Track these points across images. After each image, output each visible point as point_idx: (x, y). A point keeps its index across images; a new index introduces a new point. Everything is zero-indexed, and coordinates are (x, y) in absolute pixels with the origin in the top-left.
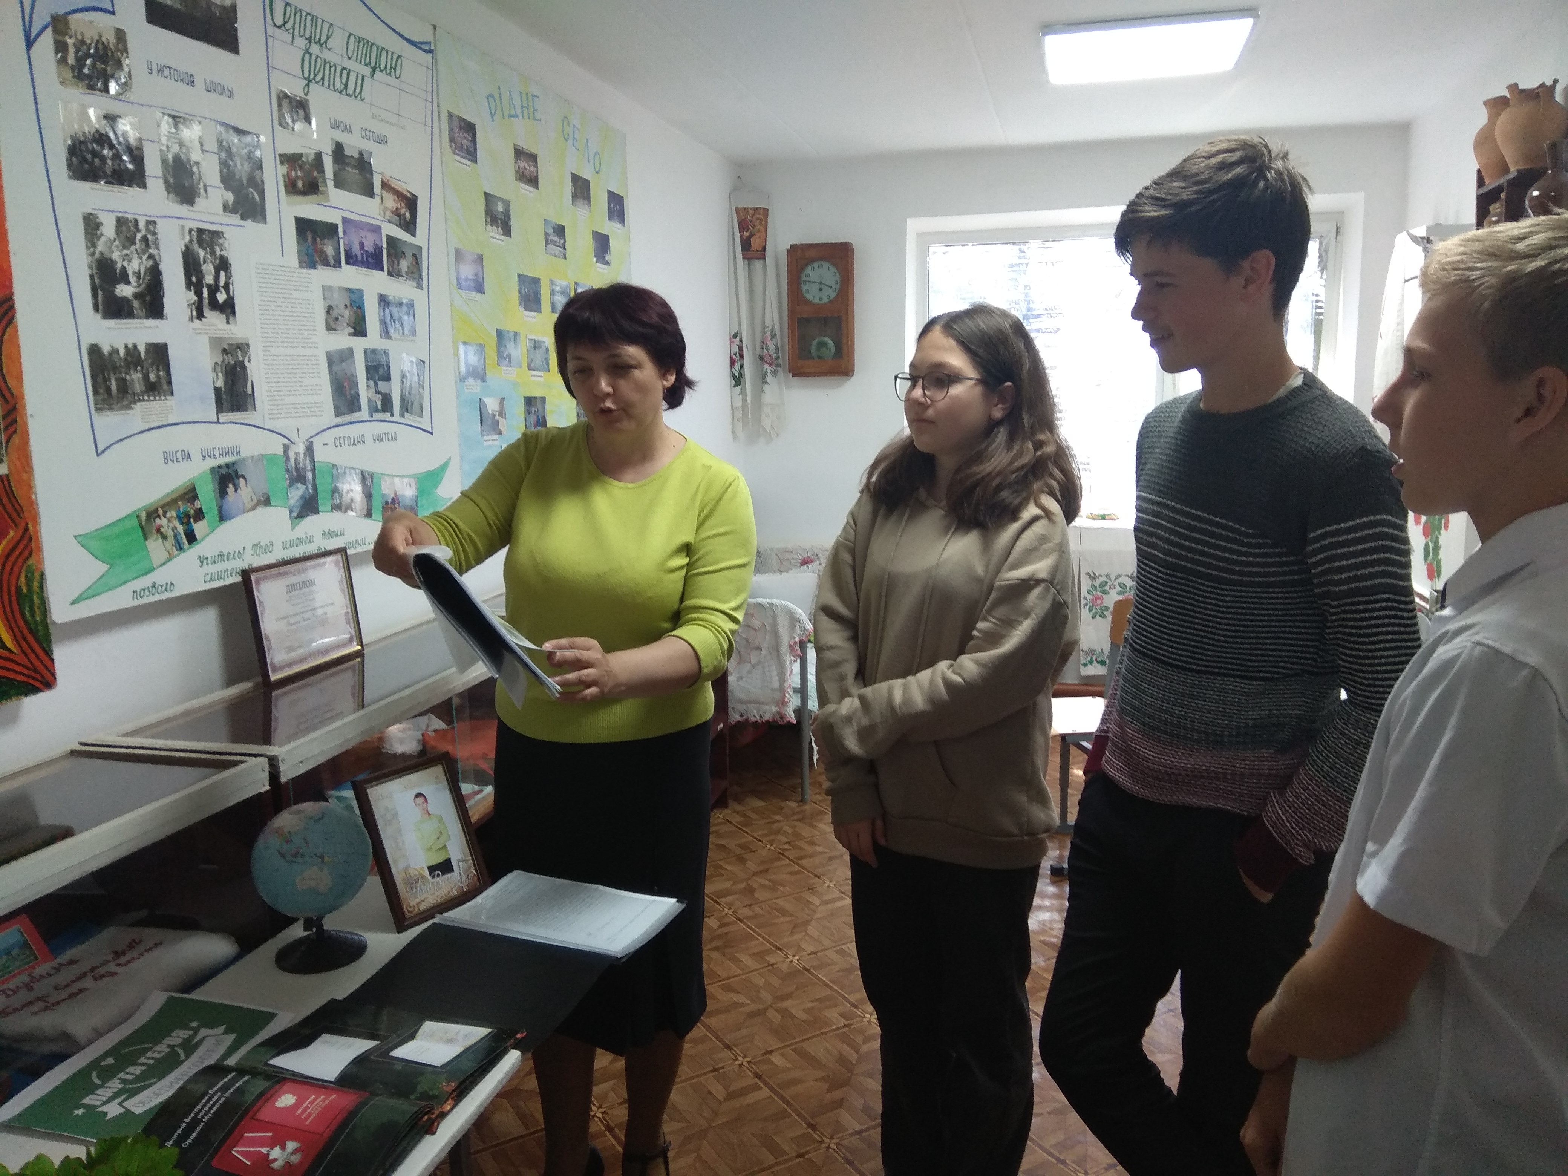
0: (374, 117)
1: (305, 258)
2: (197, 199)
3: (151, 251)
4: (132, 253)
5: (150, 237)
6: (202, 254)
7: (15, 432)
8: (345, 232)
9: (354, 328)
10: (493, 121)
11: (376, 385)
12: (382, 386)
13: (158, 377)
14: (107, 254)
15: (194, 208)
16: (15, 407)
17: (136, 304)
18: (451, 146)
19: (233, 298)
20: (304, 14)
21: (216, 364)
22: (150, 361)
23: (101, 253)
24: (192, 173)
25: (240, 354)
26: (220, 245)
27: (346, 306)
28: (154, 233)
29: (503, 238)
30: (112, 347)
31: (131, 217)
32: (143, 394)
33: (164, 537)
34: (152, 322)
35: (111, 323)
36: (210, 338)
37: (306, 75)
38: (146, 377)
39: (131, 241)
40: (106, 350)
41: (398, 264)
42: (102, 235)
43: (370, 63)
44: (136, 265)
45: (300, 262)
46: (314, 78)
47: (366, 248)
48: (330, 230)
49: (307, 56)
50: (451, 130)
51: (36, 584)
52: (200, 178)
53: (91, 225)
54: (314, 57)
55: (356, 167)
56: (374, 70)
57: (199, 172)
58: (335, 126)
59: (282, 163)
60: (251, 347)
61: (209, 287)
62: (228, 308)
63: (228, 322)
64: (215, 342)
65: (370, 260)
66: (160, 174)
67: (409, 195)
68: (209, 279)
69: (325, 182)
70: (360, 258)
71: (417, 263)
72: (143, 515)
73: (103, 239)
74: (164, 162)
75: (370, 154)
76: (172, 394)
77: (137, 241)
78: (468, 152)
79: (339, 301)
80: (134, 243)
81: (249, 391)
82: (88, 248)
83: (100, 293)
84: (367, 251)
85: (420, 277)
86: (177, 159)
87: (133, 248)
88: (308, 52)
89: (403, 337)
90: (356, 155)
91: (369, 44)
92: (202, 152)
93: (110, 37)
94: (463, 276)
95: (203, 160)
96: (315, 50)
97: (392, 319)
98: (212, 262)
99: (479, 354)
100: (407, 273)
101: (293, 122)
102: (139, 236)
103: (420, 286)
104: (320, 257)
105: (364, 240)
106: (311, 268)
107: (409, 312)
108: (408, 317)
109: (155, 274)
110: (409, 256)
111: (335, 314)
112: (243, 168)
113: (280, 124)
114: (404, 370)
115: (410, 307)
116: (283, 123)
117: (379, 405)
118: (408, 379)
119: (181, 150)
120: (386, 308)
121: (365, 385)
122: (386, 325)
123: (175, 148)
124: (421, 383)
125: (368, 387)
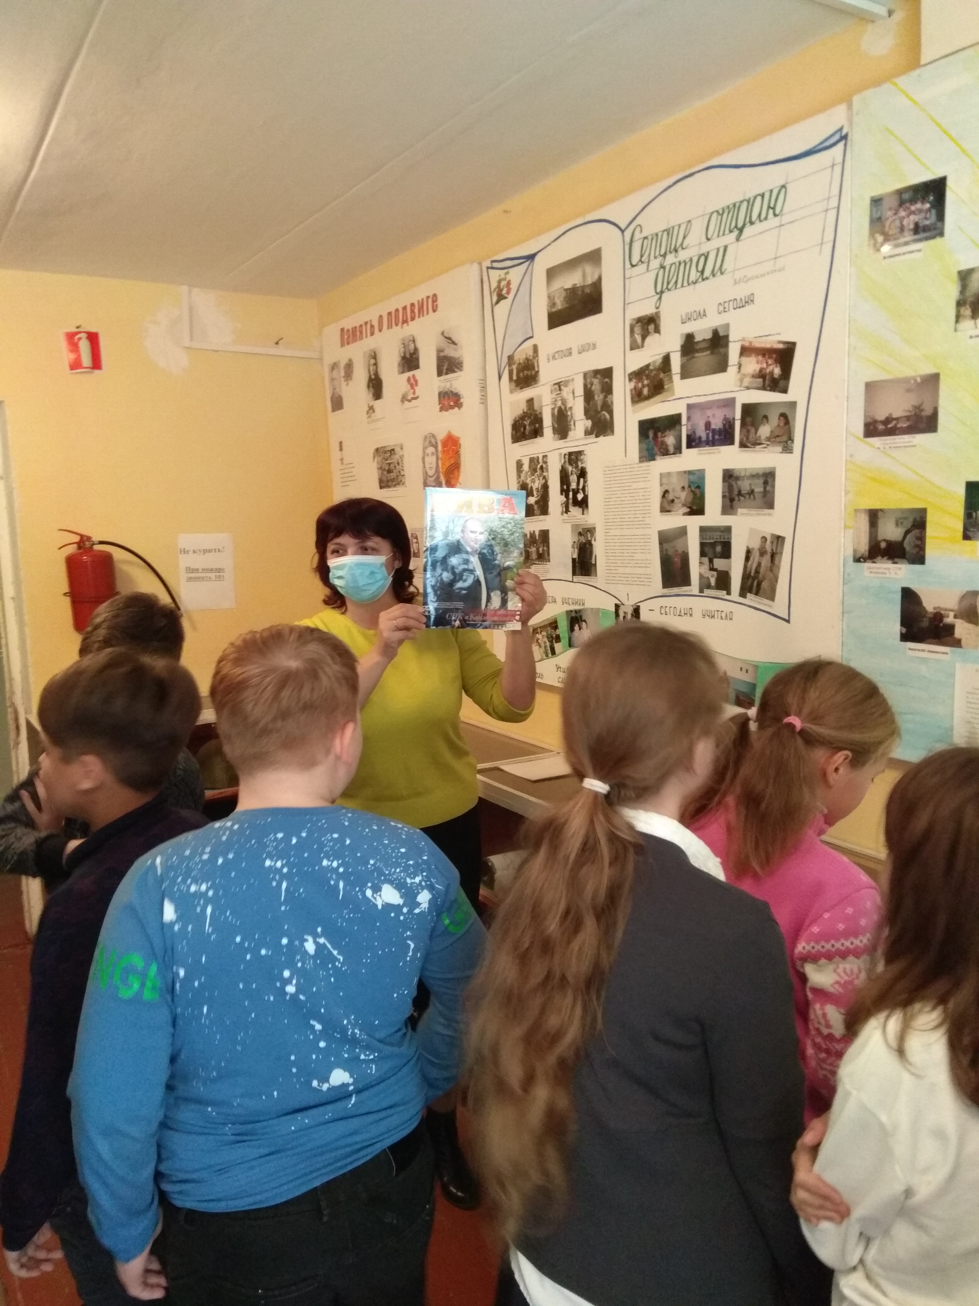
0: (736, 283)
1: (646, 453)
2: (570, 432)
3: (545, 474)
4: (536, 478)
5: (544, 466)
6: (570, 469)
8: (689, 418)
9: (690, 507)
11: (711, 561)
12: (719, 563)
13: (543, 550)
14: (525, 481)
15: (569, 438)
17: (536, 508)
19: (587, 496)
20: (660, 235)
21: (574, 542)
22: (540, 541)
24: (568, 416)
25: (589, 535)
26: (581, 460)
27: (683, 487)
31: (536, 456)
32: (536, 561)
33: (540, 646)
34: (542, 517)
36: (572, 526)
37: (658, 290)
38: (538, 551)
39: (536, 470)
41: (756, 430)
42: (523, 470)
43: (734, 227)
44: (537, 484)
45: (640, 458)
46: (665, 288)
47: (713, 427)
49: (663, 271)
50: (876, 221)
52: (572, 417)
54: (668, 268)
55: (708, 349)
56: (740, 230)
57: (572, 414)
58: (687, 319)
59: (630, 380)
61: (573, 490)
62: (584, 504)
63: (583, 514)
64: (575, 527)
67: (781, 346)
68: (573, 486)
69: (670, 378)
70: (704, 438)
71: (787, 422)
73: (523, 473)
74: (553, 414)
75: (727, 325)
76: (550, 561)
77: (538, 470)
79: (676, 485)
80: (537, 472)
81: (593, 562)
82: (517, 479)
84: (714, 430)
85: (791, 439)
86: (559, 410)
87: (536, 474)
88: (663, 267)
89: (753, 512)
90: (709, 336)
91: (736, 207)
92: (574, 397)
93: (530, 353)
94: (881, 416)
95: (574, 404)
96: (670, 258)
97: (740, 494)
98: (576, 473)
99: (908, 524)
100: (768, 439)
101: (644, 338)
102: (539, 467)
103: (788, 449)
104: (659, 449)
105: (712, 420)
106: (650, 460)
107: (766, 483)
108: (765, 488)
109: (545, 487)
110: (774, 419)
111: (670, 496)
112: (599, 398)
113: (632, 349)
114: (750, 547)
115: (768, 477)
116: (634, 346)
117: (713, 582)
118: (755, 557)
119: (563, 404)
120: (733, 483)
121: (698, 562)
122: (732, 500)
123: (559, 403)
124: (776, 562)
125: (701, 563)
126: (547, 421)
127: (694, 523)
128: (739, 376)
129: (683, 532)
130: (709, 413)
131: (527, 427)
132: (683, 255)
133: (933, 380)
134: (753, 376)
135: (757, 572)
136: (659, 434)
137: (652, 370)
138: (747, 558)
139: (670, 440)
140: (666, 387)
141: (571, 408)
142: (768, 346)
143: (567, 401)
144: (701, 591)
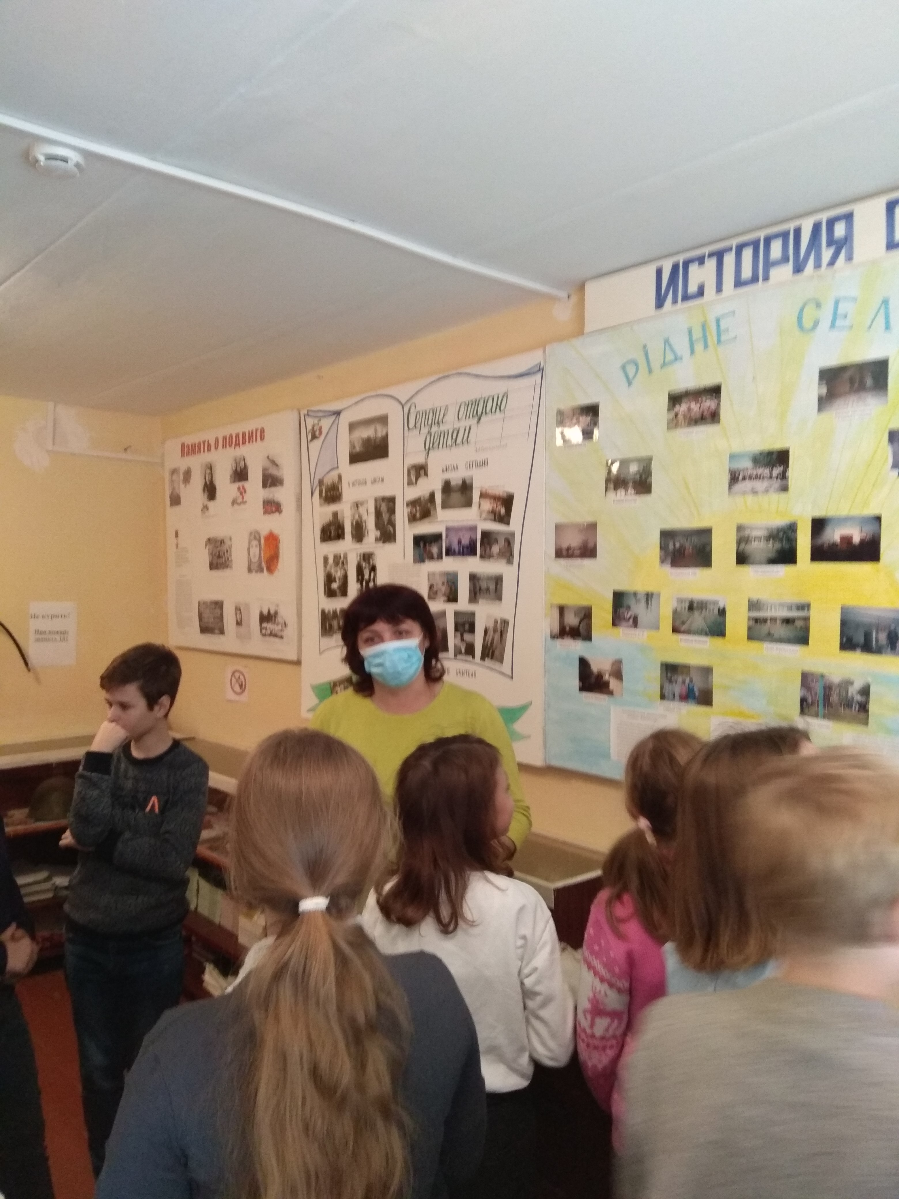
0: (477, 451)
1: (418, 557)
2: (364, 539)
3: (345, 567)
4: (338, 569)
5: (345, 561)
6: (364, 565)
8: (447, 536)
9: (448, 597)
10: (630, 385)
11: (462, 635)
12: (467, 637)
14: (330, 572)
15: (364, 543)
17: (338, 592)
20: (428, 412)
24: (363, 527)
26: (372, 559)
27: (443, 584)
29: (636, 497)
30: (329, 610)
32: (337, 631)
34: (343, 599)
37: (427, 447)
38: (339, 624)
39: (338, 564)
41: (490, 549)
42: (329, 564)
43: (476, 414)
44: (339, 574)
45: (414, 560)
46: (433, 447)
47: (463, 542)
48: (437, 538)
49: (429, 436)
52: (366, 527)
54: (433, 434)
55: (459, 491)
56: (480, 417)
58: (445, 469)
59: (408, 506)
61: (366, 580)
65: (465, 550)
67: (505, 495)
68: (366, 576)
69: (435, 508)
70: (457, 550)
71: (507, 544)
73: (329, 566)
74: (352, 525)
75: (472, 478)
77: (340, 564)
79: (438, 581)
82: (324, 569)
83: (327, 588)
84: (463, 545)
85: (511, 555)
86: (356, 522)
87: (339, 567)
88: (429, 433)
89: (489, 602)
90: (460, 482)
91: (476, 403)
93: (336, 479)
94: (565, 546)
96: (434, 429)
97: (480, 589)
98: (368, 568)
99: (582, 615)
100: (498, 554)
101: (417, 479)
102: (341, 561)
103: (510, 561)
104: (428, 555)
105: (462, 539)
106: (421, 562)
107: (497, 584)
108: (496, 587)
109: (345, 577)
110: (501, 541)
111: (435, 589)
112: (385, 517)
113: (409, 484)
114: (488, 626)
115: (498, 580)
116: (410, 483)
117: (463, 650)
118: (490, 633)
119: (359, 518)
120: (476, 582)
121: (453, 635)
122: (475, 594)
123: (357, 517)
124: (504, 636)
125: (455, 636)
126: (348, 529)
127: (450, 609)
128: (479, 511)
129: (443, 614)
130: (460, 534)
131: (333, 532)
132: (443, 428)
133: (593, 527)
134: (488, 512)
135: (492, 643)
136: (427, 545)
137: (422, 502)
138: (486, 634)
139: (435, 550)
140: (432, 513)
142: (497, 494)
144: (455, 655)
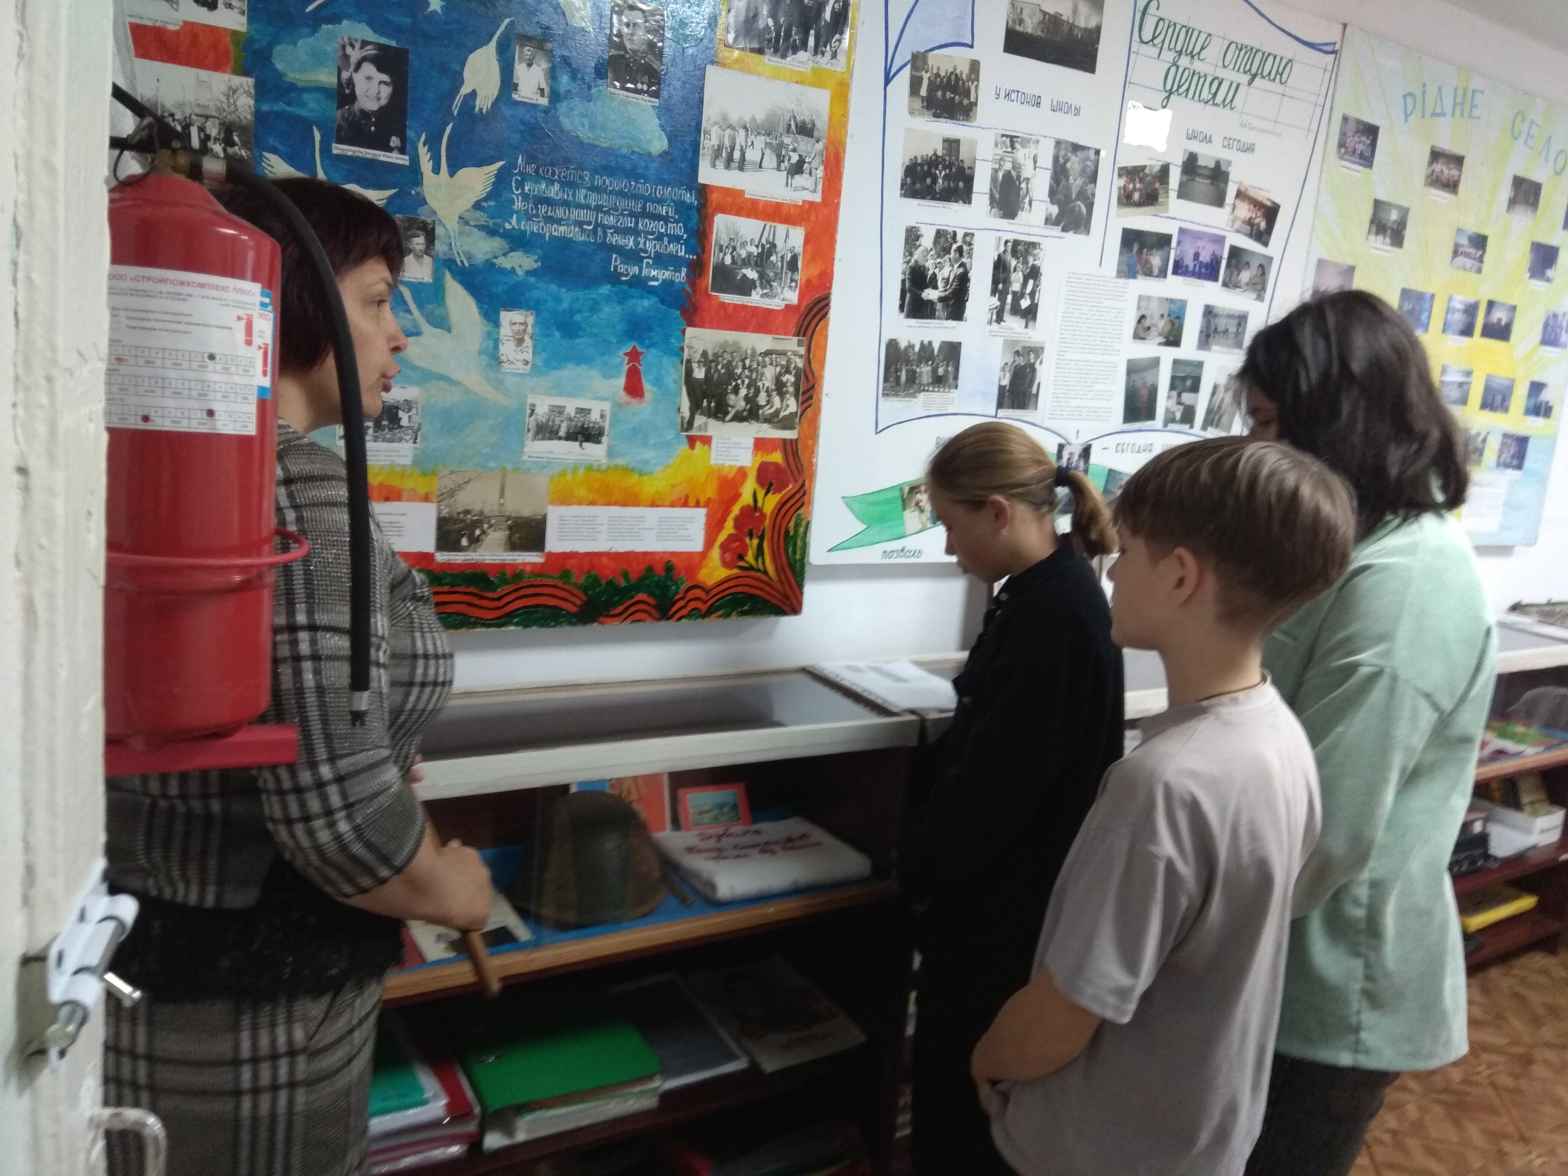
0: (1242, 125)
1: (1125, 268)
2: (1020, 213)
3: (964, 260)
4: (945, 261)
5: (965, 248)
6: (1014, 262)
7: (810, 406)
8: (1179, 243)
9: (1166, 337)
10: (1406, 121)
11: (1179, 395)
12: (1187, 397)
13: (946, 371)
14: (921, 263)
15: (1017, 220)
16: (814, 386)
17: (939, 306)
18: (1339, 151)
19: (1037, 305)
20: (1178, 27)
21: (1006, 364)
22: (941, 357)
23: (916, 261)
24: (1020, 189)
25: (1032, 356)
26: (1035, 255)
27: (1162, 316)
28: (970, 244)
29: (1390, 248)
30: (909, 342)
31: (950, 230)
32: (929, 385)
33: (922, 511)
34: (951, 323)
35: (913, 322)
36: (1005, 341)
37: (1168, 87)
38: (935, 371)
39: (947, 251)
40: (903, 344)
41: (1238, 275)
42: (920, 246)
43: (1250, 70)
44: (946, 272)
45: (1118, 272)
46: (1177, 90)
47: (1201, 259)
48: (1162, 241)
49: (1173, 69)
50: (1343, 134)
51: (802, 530)
52: (1028, 192)
53: (912, 237)
54: (1181, 70)
55: (1208, 177)
56: (1254, 77)
57: (1027, 188)
58: (1192, 136)
59: (1120, 175)
60: (1045, 350)
61: (1014, 293)
62: (1030, 314)
63: (1026, 327)
64: (1009, 344)
65: (1203, 270)
66: (988, 191)
67: (1269, 204)
68: (1016, 287)
69: (1167, 192)
70: (1191, 268)
71: (1263, 274)
72: (907, 489)
73: (920, 249)
74: (994, 179)
75: (1229, 163)
76: (956, 387)
77: (952, 251)
78: (1362, 156)
79: (1154, 311)
80: (949, 253)
81: (1034, 391)
82: (905, 257)
83: (908, 295)
84: (1201, 263)
85: (1264, 289)
86: (1008, 175)
87: (947, 256)
88: (1175, 64)
89: (1225, 350)
90: (1212, 165)
91: (1253, 51)
92: (1035, 168)
95: (1034, 176)
96: (1184, 61)
97: (1216, 331)
98: (1022, 271)
100: (1247, 284)
102: (954, 247)
103: (1260, 298)
104: (1143, 268)
105: (1200, 250)
106: (1129, 278)
107: (1239, 325)
108: (1237, 329)
109: (963, 280)
110: (1253, 269)
111: (1147, 323)
112: (1075, 182)
115: (1241, 321)
117: (1180, 417)
118: (1221, 394)
119: (1014, 168)
120: (1212, 320)
121: (1166, 395)
122: (1208, 336)
123: (1008, 166)
125: (1169, 397)
128: (1232, 217)
129: (1154, 363)
130: (1200, 244)
131: (940, 181)
132: (1198, 66)
133: (1351, 271)
134: (1244, 222)
135: (1220, 407)
137: (1147, 175)
138: (1213, 394)
139: (1156, 261)
140: (1160, 200)
141: (1027, 180)
142: (1260, 199)
143: (1023, 167)
144: (1165, 425)
